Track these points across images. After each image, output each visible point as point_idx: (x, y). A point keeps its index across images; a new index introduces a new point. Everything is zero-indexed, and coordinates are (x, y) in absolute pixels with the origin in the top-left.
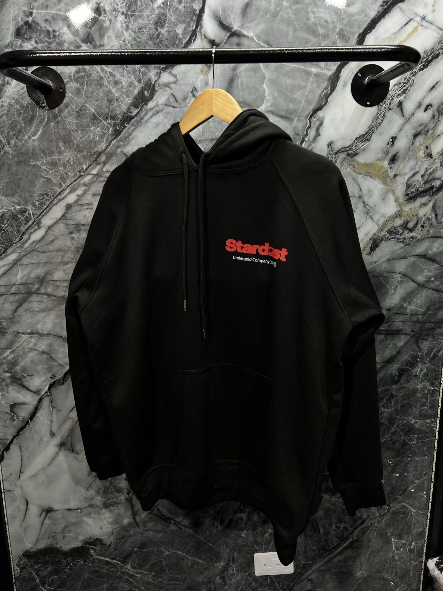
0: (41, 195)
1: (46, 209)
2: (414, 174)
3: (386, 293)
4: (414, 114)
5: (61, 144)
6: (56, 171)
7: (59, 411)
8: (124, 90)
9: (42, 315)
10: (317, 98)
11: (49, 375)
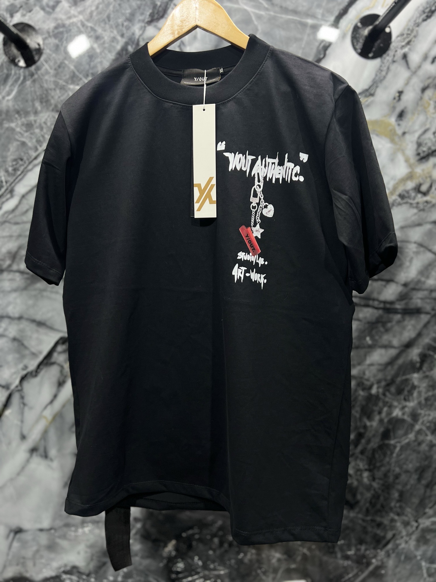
0: (15, 160)
1: (20, 175)
2: (425, 131)
3: (401, 265)
4: (419, 67)
5: (38, 105)
6: (31, 134)
7: (31, 408)
8: (106, 45)
9: (14, 295)
10: (314, 51)
11: (21, 366)
